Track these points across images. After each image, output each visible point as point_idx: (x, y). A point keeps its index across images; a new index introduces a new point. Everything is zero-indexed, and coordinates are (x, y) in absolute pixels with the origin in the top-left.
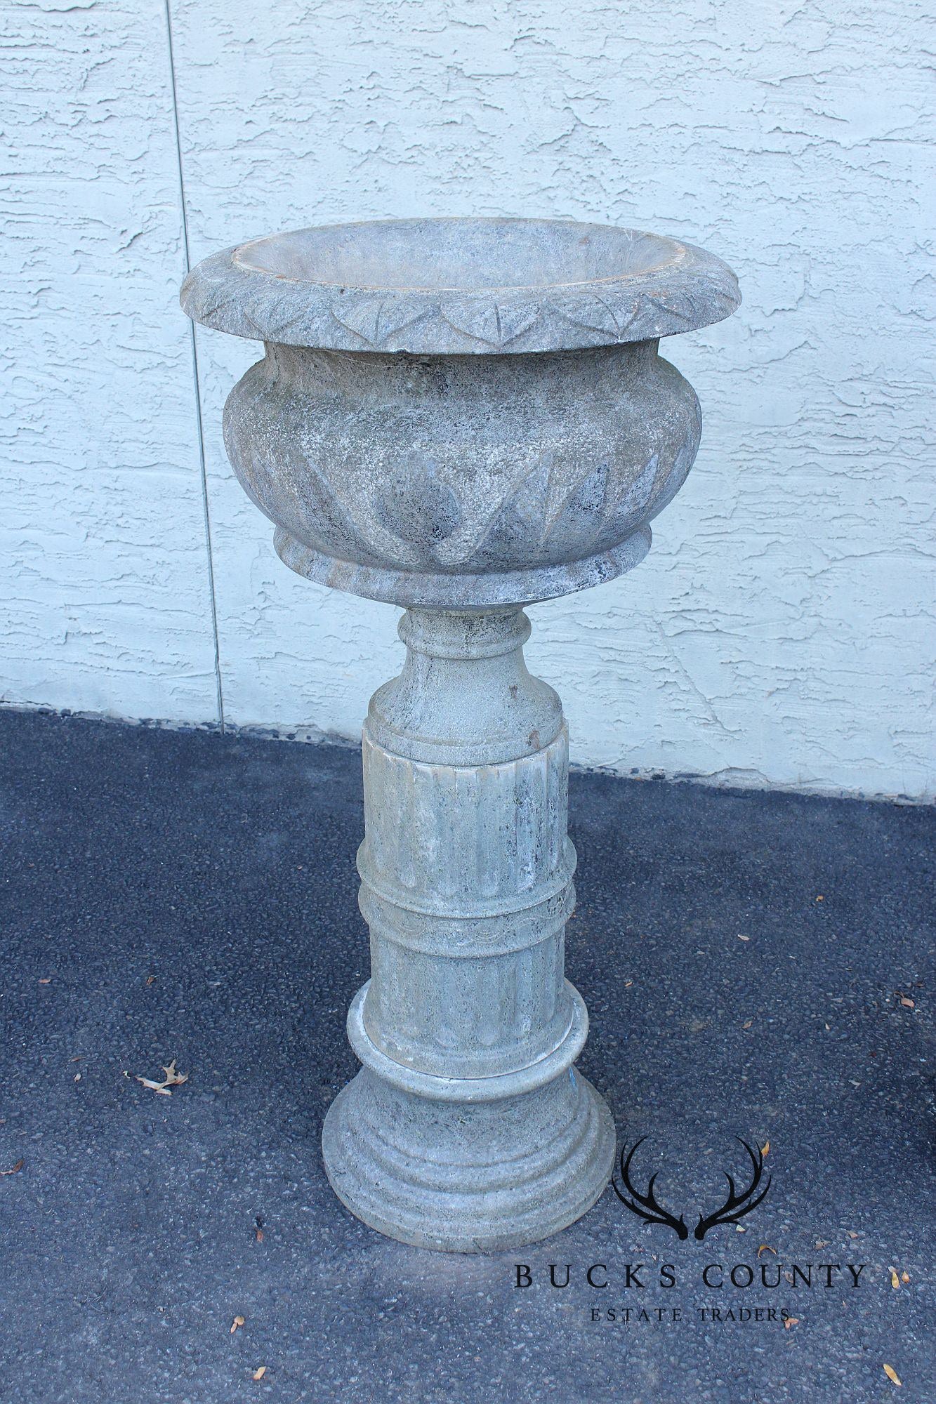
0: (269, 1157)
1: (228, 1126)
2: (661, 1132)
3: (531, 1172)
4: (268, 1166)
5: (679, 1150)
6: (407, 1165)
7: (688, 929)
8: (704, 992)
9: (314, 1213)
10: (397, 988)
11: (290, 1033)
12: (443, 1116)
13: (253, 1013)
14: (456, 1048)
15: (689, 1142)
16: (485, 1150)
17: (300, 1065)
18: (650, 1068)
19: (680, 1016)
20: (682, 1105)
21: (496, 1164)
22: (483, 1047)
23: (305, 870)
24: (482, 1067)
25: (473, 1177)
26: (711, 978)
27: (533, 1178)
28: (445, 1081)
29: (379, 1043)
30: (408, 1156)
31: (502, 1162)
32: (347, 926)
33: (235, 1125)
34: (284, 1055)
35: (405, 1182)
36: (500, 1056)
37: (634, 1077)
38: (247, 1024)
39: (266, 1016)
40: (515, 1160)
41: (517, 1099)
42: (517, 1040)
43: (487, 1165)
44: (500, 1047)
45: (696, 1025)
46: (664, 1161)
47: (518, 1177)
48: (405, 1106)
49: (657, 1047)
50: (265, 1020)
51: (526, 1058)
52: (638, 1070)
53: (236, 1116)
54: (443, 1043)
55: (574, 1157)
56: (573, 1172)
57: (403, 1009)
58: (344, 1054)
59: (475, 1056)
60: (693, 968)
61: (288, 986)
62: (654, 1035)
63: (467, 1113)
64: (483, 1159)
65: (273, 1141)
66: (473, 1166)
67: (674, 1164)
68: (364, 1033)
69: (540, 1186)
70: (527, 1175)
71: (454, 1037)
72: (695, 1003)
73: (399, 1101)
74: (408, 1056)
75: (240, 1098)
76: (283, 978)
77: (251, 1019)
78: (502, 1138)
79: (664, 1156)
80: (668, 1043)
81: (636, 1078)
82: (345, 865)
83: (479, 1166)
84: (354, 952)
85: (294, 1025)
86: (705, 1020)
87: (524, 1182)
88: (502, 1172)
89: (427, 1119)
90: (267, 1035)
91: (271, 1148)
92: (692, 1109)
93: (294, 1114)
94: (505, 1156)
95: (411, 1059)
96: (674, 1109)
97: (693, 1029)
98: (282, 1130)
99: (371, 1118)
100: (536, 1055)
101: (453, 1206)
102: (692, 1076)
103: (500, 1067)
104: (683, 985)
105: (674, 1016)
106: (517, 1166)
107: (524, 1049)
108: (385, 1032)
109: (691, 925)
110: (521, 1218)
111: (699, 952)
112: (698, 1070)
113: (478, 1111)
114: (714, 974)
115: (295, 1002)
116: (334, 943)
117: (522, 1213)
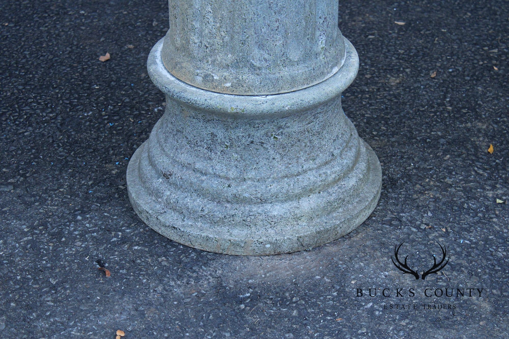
0: (85, 219)
1: (37, 204)
2: (403, 151)
3: (333, 176)
4: (88, 225)
5: (425, 160)
6: (229, 186)
7: (353, 23)
8: (388, 60)
9: (147, 249)
10: (211, 20)
11: (58, 133)
12: (258, 134)
13: (18, 125)
14: (268, 67)
15: (429, 154)
16: (295, 160)
17: (79, 153)
18: (372, 112)
19: (377, 77)
20: (410, 132)
21: (305, 172)
22: (292, 63)
23: (12, 25)
24: (293, 81)
25: (289, 185)
26: (389, 51)
27: (336, 181)
28: (263, 98)
29: (193, 80)
30: (228, 179)
31: (310, 170)
32: (70, 57)
33: (43, 202)
34: (61, 149)
35: (228, 202)
36: (307, 70)
37: (362, 120)
38: (16, 134)
39: (30, 125)
40: (319, 168)
41: (319, 110)
42: (317, 54)
43: (299, 174)
44: (304, 62)
45: (393, 81)
46: (415, 168)
47: (324, 181)
48: (220, 134)
49: (370, 98)
50: (30, 128)
51: (326, 71)
52: (363, 115)
53: (40, 196)
54: (257, 64)
55: (357, 165)
56: (361, 176)
57: (218, 40)
58: (114, 141)
59: (286, 72)
60: (371, 47)
61: (39, 104)
62: (363, 92)
63: (280, 128)
64: (294, 169)
65: (82, 207)
66: (286, 176)
67: (424, 169)
68: (173, 79)
69: (339, 188)
70: (330, 179)
71: (266, 56)
72: (385, 67)
73: (214, 131)
74: (226, 83)
75: (37, 184)
76: (31, 98)
77: (17, 130)
78: (307, 149)
79: (414, 165)
80: (377, 95)
81: (365, 120)
82: (45, 17)
83: (293, 175)
84: (85, 73)
85: (58, 128)
86: (398, 77)
87: (328, 185)
88: (312, 178)
89: (244, 141)
90: (38, 138)
91: (83, 213)
92: (420, 133)
93: (92, 186)
94: (311, 164)
95: (228, 85)
96: (405, 135)
97: (393, 84)
98: (87, 198)
99: (184, 157)
100: (332, 68)
101: (275, 213)
102: (408, 113)
103: (306, 79)
104: (370, 59)
105: (373, 77)
106: (321, 172)
107: (323, 62)
108: (198, 69)
109: (354, 21)
110: (330, 216)
111: (370, 37)
112: (411, 108)
113: (289, 125)
114: (390, 48)
115: (51, 113)
116: (64, 70)
117: (330, 212)
